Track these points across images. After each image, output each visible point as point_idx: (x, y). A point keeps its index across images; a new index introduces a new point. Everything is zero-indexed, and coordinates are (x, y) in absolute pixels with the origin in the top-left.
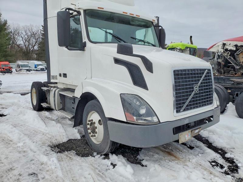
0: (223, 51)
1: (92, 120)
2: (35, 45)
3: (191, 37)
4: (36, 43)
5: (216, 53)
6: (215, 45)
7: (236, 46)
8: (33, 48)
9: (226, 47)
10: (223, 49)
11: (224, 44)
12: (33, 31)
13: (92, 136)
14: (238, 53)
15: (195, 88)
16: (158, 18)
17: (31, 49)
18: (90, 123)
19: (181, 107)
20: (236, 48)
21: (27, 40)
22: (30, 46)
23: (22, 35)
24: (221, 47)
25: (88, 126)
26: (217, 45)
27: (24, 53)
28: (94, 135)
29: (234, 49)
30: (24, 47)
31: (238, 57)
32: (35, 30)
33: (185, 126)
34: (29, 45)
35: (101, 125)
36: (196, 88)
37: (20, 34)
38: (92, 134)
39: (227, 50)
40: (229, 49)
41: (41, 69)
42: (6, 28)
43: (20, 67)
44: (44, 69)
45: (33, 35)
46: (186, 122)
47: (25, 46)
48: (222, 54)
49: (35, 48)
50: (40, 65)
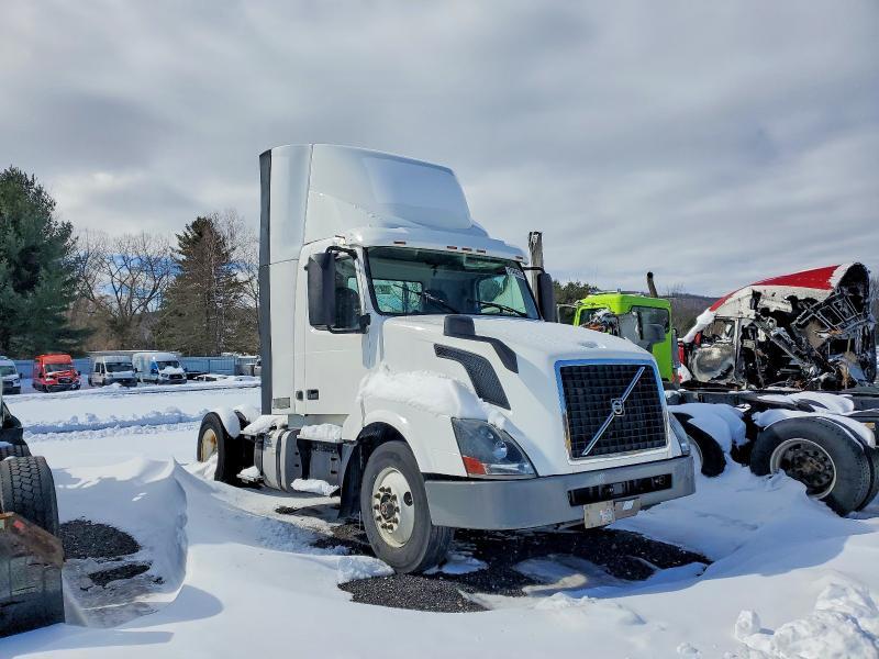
0: (756, 315)
1: (389, 490)
2: (150, 299)
3: (650, 275)
4: (154, 290)
5: (737, 323)
6: (730, 296)
7: (793, 299)
8: (142, 308)
9: (764, 303)
10: (756, 308)
11: (756, 296)
12: (150, 252)
13: (384, 527)
14: (800, 320)
15: (614, 406)
16: (540, 234)
17: (138, 312)
18: (382, 494)
19: (582, 447)
20: (794, 307)
21: (128, 281)
22: (135, 302)
23: (112, 267)
24: (747, 302)
25: (377, 502)
26: (736, 296)
27: (113, 323)
28: (388, 524)
29: (788, 308)
30: (115, 306)
31: (806, 334)
32: (153, 250)
33: (600, 489)
34: (130, 300)
35: (409, 504)
36: (617, 407)
37: (105, 265)
38: (384, 521)
39: (766, 312)
40: (772, 310)
41: (172, 376)
42: (66, 249)
43: (103, 372)
44: (179, 376)
45: (149, 265)
46: (600, 480)
47: (119, 301)
48: (752, 325)
49: (149, 305)
50: (169, 363)
